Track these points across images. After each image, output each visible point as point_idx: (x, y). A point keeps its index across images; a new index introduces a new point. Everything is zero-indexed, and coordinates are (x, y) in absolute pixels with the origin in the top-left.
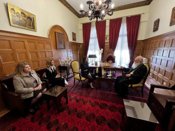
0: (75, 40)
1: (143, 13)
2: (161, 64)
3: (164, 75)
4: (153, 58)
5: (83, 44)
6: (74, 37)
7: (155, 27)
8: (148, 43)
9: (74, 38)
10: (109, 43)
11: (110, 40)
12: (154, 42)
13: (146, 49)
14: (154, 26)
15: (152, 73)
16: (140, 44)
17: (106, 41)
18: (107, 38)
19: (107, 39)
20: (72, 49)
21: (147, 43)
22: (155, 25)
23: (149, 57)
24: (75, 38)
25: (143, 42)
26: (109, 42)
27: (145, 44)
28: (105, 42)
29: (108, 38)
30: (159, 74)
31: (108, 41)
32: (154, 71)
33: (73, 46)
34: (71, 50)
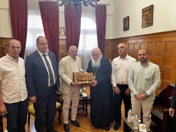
1: (109, 5)
7: (126, 25)
10: (65, 40)
11: (67, 36)
14: (124, 24)
16: (109, 44)
17: (60, 38)
19: (61, 34)
22: (125, 22)
25: (111, 42)
27: (114, 44)
31: (65, 38)
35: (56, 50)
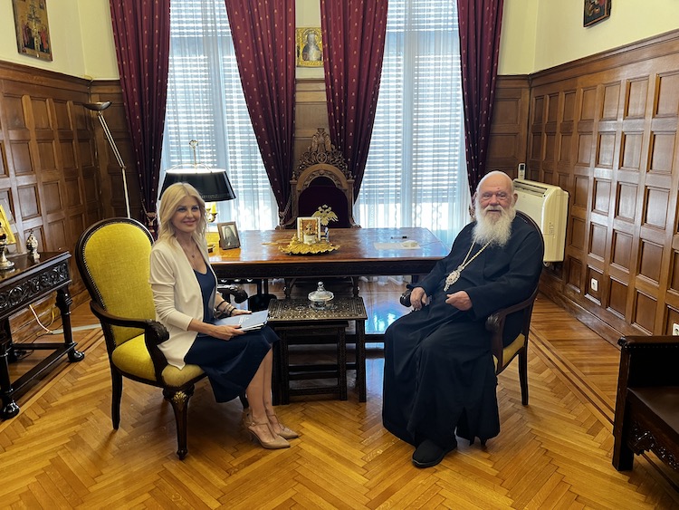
0: (45, 52)
2: (644, 219)
3: (671, 284)
4: (596, 182)
5: (115, 90)
6: (35, 28)
8: (562, 96)
9: (28, 31)
10: (323, 86)
11: (328, 67)
12: (594, 87)
13: (551, 134)
15: (600, 278)
16: (516, 100)
17: (300, 74)
18: (306, 49)
19: (306, 58)
20: (21, 128)
21: (554, 96)
23: (576, 177)
24: (44, 34)
25: (531, 88)
26: (325, 81)
27: (540, 98)
28: (295, 81)
29: (314, 54)
30: (641, 277)
31: (320, 73)
32: (613, 260)
33: (26, 99)
34: (13, 136)
35: (281, 129)
